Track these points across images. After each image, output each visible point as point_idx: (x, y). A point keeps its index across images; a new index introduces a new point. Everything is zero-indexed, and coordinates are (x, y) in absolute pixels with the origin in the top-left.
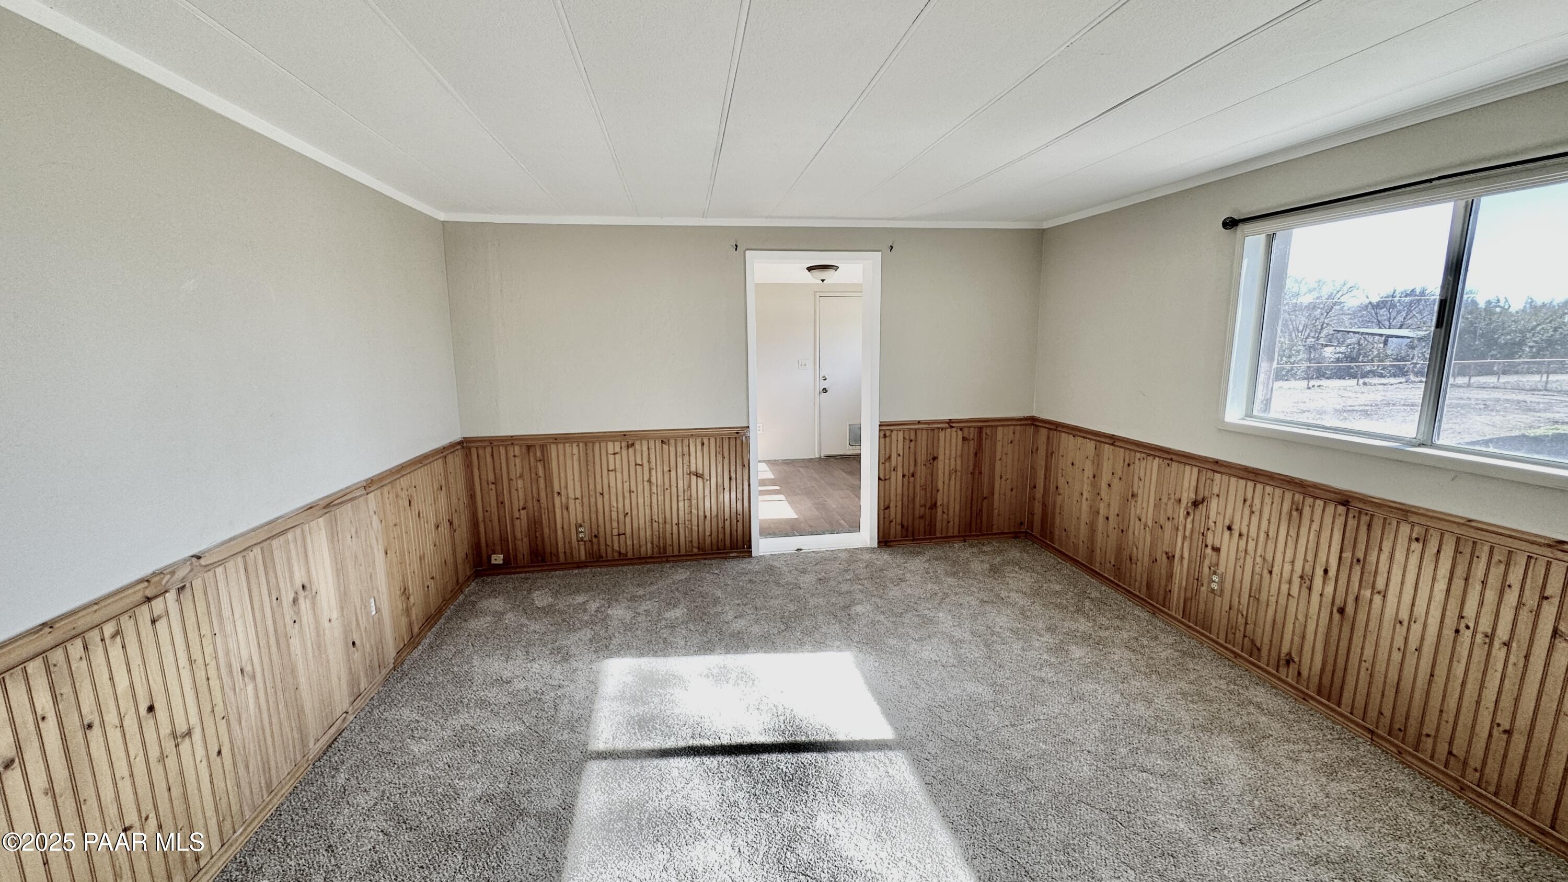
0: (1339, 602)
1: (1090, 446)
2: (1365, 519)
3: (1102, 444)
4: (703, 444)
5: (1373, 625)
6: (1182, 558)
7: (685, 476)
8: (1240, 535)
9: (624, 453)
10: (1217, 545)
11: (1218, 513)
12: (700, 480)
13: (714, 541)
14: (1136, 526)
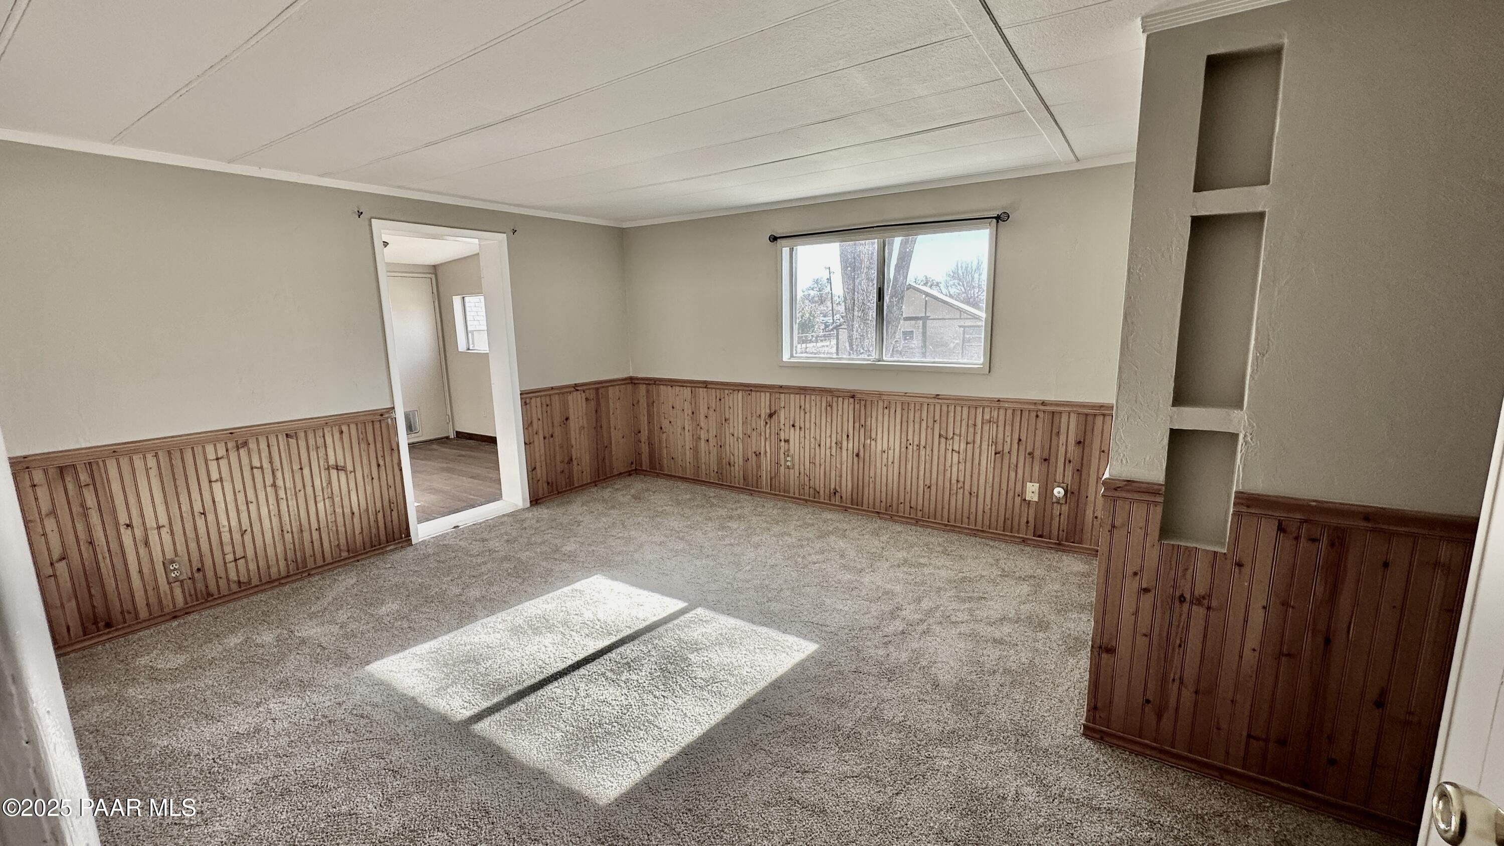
0: (856, 451)
1: (687, 392)
2: (863, 403)
3: (697, 389)
4: (341, 432)
5: (873, 458)
6: (766, 452)
7: (323, 472)
8: (800, 428)
9: (233, 456)
10: (787, 438)
11: (785, 418)
12: (342, 475)
13: (367, 539)
14: (730, 440)
